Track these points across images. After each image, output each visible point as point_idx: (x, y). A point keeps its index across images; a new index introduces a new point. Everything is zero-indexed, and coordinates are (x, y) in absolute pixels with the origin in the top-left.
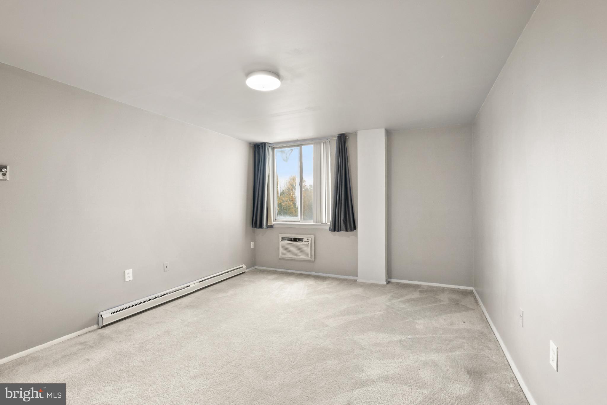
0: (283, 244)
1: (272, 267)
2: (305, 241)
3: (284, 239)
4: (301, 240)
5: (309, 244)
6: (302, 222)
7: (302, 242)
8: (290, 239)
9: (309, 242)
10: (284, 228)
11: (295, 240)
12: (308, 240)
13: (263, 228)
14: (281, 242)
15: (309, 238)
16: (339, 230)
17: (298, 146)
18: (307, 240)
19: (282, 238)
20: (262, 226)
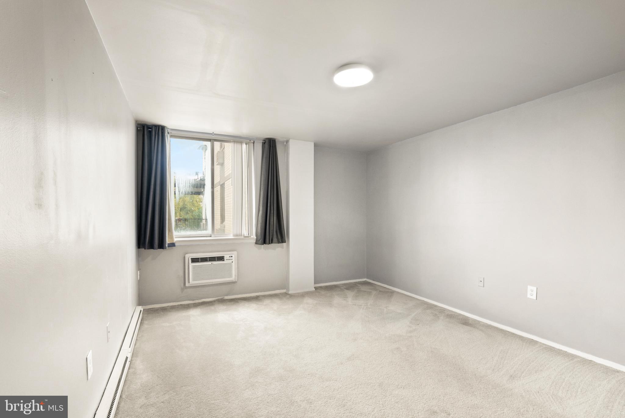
0: (194, 267)
1: (170, 302)
2: (226, 260)
3: (194, 260)
4: (221, 259)
5: (232, 262)
6: (215, 237)
7: (223, 260)
8: (204, 260)
9: (232, 259)
10: (189, 245)
11: (212, 259)
12: (231, 258)
13: (166, 248)
14: (191, 265)
15: (231, 255)
16: (271, 242)
17: (209, 140)
18: (229, 258)
19: (192, 259)
20: (164, 245)
